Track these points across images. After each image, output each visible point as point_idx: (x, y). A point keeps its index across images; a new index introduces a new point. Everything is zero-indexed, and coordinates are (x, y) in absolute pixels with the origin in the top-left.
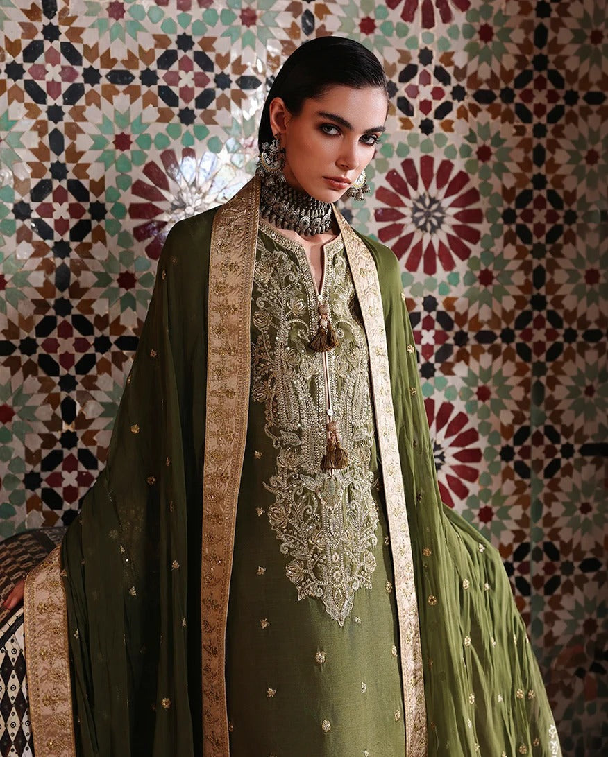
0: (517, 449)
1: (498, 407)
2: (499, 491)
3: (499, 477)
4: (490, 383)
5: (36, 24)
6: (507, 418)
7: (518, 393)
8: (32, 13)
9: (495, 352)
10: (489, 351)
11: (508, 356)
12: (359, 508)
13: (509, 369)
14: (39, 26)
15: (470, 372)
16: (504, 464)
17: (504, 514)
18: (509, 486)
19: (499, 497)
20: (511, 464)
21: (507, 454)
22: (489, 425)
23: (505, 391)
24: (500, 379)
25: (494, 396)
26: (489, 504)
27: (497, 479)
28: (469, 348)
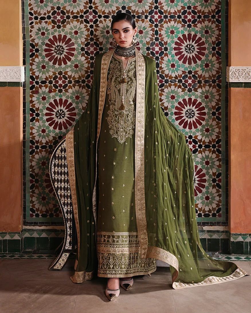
0: (217, 113)
1: (211, 101)
2: (212, 124)
3: (212, 120)
4: (208, 94)
5: (87, 6)
6: (214, 104)
7: (217, 97)
8: (86, 3)
9: (210, 86)
10: (208, 86)
11: (214, 87)
12: (130, 120)
13: (214, 90)
14: (88, 6)
15: (202, 91)
16: (213, 117)
17: (213, 130)
18: (214, 123)
19: (211, 126)
20: (215, 117)
21: (214, 114)
22: (208, 106)
23: (213, 96)
24: (212, 93)
25: (210, 98)
26: (208, 127)
27: (211, 121)
28: (202, 85)
